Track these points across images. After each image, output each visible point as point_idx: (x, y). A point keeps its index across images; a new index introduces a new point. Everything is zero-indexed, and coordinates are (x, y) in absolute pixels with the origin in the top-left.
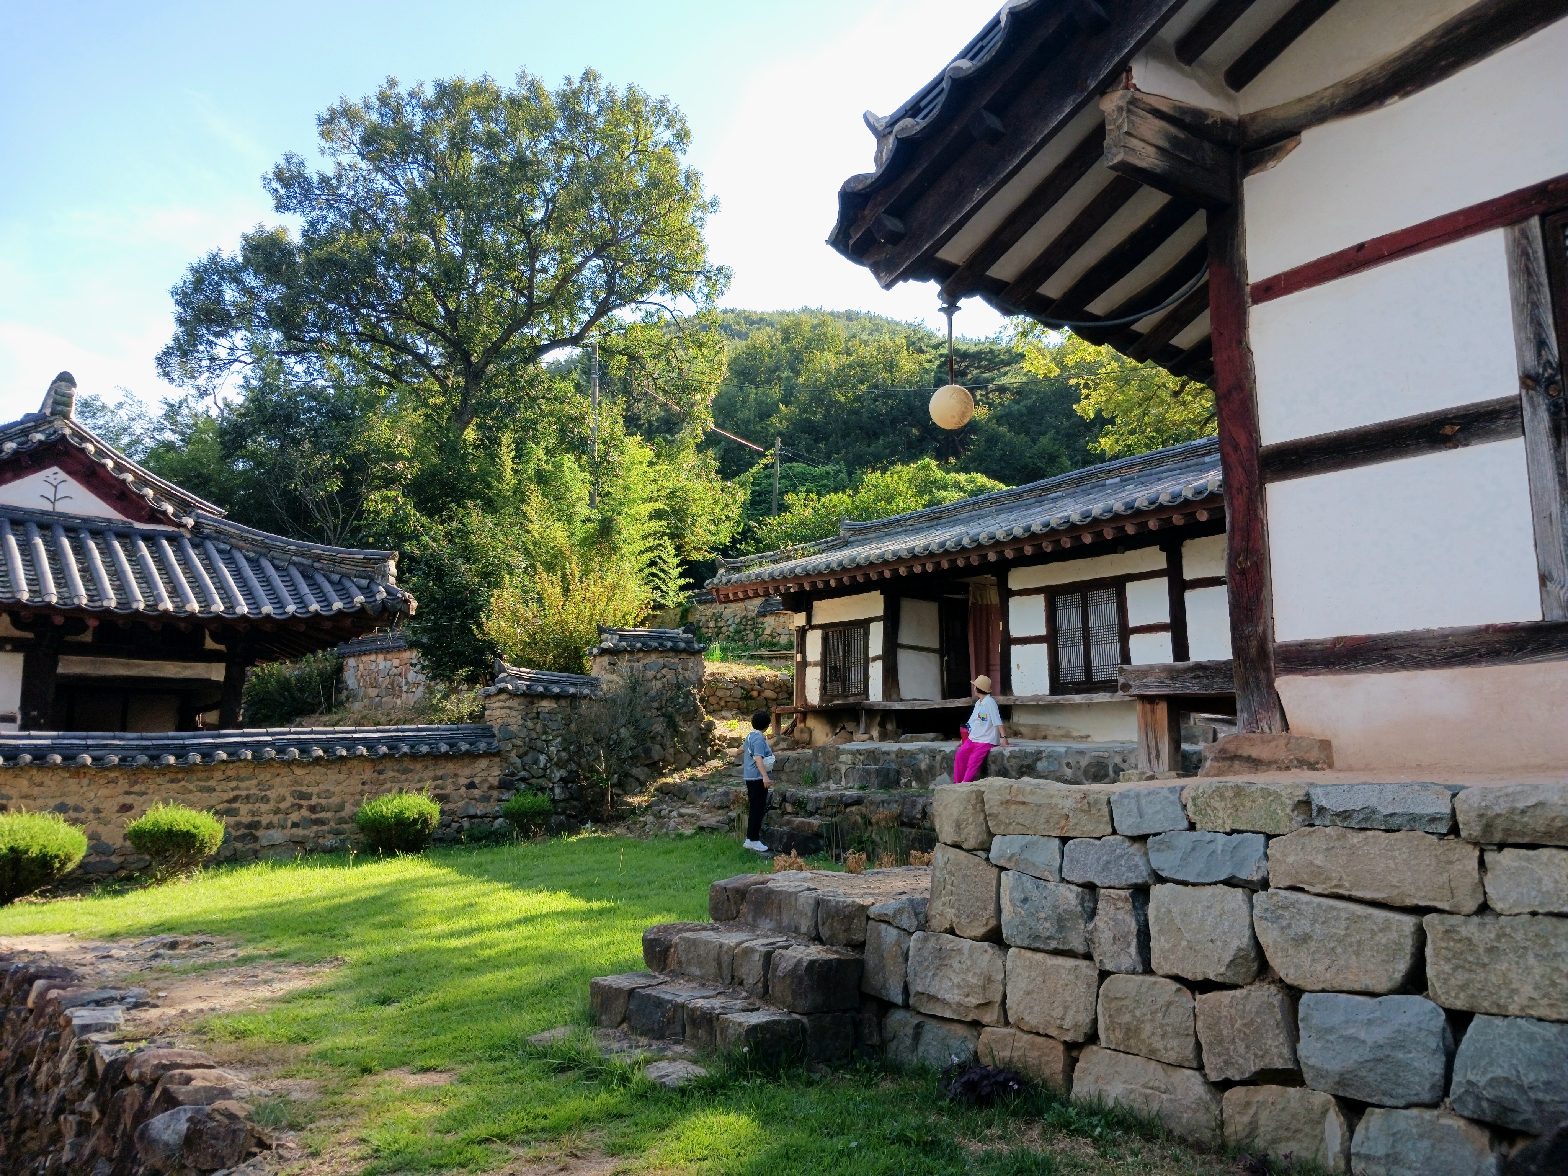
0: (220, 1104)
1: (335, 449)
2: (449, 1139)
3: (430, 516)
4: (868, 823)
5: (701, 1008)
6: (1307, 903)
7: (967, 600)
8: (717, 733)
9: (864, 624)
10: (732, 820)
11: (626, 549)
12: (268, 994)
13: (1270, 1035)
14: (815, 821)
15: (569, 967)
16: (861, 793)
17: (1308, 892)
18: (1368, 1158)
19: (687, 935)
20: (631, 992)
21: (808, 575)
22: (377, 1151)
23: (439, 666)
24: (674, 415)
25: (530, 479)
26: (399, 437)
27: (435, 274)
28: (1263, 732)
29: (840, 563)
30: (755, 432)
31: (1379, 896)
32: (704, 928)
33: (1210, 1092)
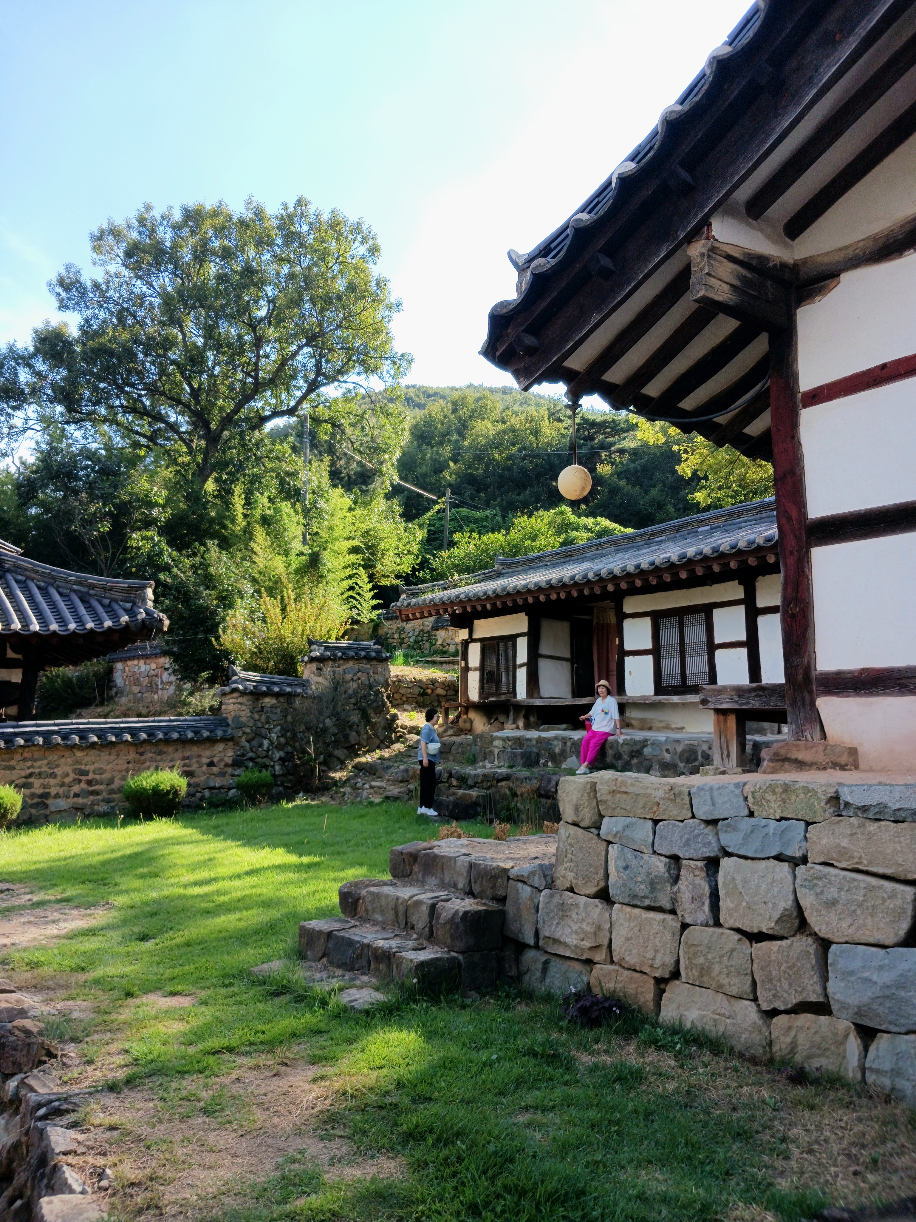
0: (19, 1022)
1: (106, 498)
2: (191, 1050)
3: (179, 550)
4: (514, 794)
5: (382, 947)
6: (835, 876)
7: (592, 620)
8: (399, 722)
9: (512, 639)
10: (410, 791)
11: (330, 577)
12: (55, 932)
13: (807, 975)
14: (474, 793)
15: (284, 911)
16: (509, 771)
17: (836, 867)
18: (878, 1071)
19: (372, 889)
20: (330, 934)
21: (470, 600)
22: (136, 1060)
23: (186, 670)
24: (367, 470)
25: (255, 522)
26: (155, 489)
27: (182, 360)
28: (806, 740)
29: (494, 591)
30: (431, 484)
31: (889, 871)
32: (385, 884)
33: (762, 1018)
